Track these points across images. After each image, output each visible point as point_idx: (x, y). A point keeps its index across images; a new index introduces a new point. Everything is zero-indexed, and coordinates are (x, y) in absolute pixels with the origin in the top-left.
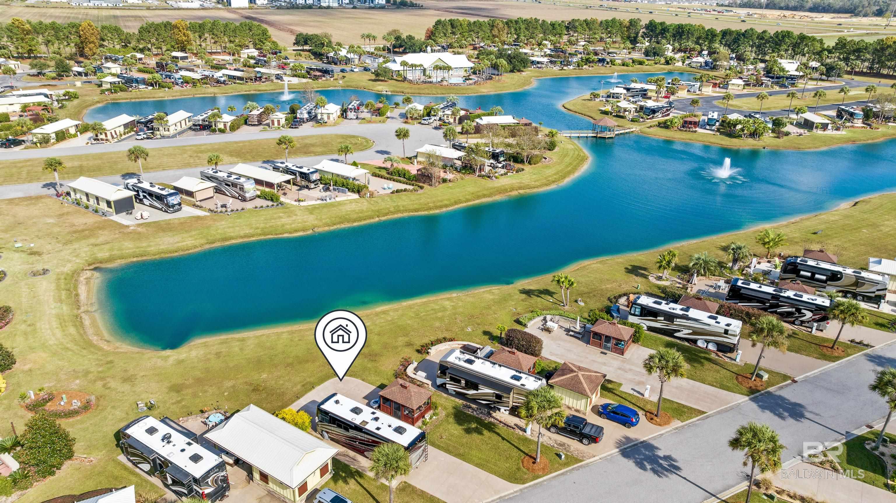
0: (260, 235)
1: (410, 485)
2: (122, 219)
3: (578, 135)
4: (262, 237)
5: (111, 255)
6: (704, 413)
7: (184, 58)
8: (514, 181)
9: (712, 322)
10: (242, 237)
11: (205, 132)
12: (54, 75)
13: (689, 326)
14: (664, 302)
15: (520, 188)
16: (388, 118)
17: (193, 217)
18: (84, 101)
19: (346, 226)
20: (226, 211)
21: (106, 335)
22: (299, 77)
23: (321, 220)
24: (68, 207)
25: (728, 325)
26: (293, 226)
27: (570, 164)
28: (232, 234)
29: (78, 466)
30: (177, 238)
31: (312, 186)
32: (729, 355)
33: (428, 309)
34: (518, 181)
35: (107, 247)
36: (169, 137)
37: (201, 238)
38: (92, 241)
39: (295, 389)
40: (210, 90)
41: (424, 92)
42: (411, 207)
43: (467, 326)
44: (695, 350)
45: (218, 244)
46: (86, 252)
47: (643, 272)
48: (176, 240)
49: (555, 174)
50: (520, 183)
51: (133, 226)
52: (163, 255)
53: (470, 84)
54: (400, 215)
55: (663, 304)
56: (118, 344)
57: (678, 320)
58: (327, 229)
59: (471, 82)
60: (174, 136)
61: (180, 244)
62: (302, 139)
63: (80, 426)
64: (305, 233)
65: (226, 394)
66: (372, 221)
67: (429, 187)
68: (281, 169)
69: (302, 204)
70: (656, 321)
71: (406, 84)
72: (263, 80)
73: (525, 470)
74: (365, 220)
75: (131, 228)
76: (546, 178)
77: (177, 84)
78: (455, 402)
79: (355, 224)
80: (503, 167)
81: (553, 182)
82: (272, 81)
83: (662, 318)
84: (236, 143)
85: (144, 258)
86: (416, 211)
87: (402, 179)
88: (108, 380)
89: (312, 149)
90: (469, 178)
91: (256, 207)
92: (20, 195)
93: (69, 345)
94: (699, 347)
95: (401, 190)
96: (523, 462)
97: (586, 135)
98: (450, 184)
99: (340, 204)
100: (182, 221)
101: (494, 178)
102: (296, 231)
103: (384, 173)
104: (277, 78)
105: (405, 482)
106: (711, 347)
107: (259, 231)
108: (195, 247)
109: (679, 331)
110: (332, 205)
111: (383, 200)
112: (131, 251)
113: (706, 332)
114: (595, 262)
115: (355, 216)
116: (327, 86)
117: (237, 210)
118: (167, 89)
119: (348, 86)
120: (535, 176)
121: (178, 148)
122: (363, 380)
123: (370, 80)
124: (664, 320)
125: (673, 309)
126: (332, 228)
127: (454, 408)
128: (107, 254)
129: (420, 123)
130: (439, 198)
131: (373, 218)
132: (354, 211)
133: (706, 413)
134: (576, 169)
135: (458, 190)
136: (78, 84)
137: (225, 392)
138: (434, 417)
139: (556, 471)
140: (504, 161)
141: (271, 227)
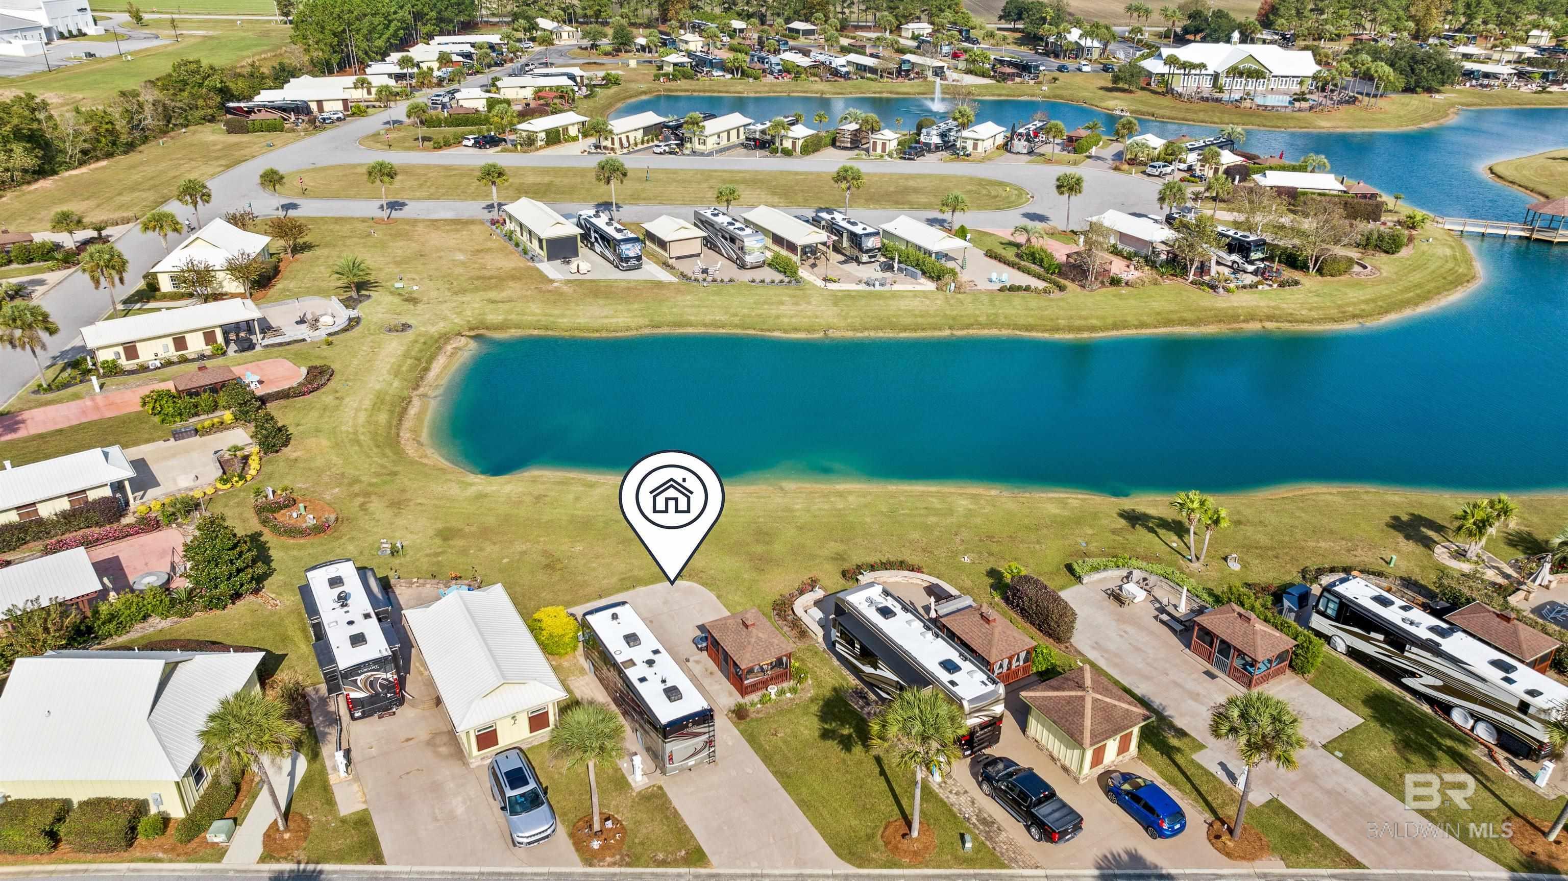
0: (736, 326)
1: (664, 795)
2: (552, 270)
3: (1482, 230)
4: (738, 331)
5: (506, 320)
6: (1359, 865)
7: (807, 33)
8: (1262, 304)
9: (1496, 675)
10: (705, 325)
11: (758, 152)
12: (609, 48)
13: (1438, 671)
14: (1399, 602)
15: (1270, 318)
16: (1089, 157)
17: (652, 282)
18: (626, 90)
19: (887, 335)
20: (704, 280)
21: (424, 436)
22: (976, 74)
23: (845, 318)
24: (497, 241)
25: (1533, 693)
26: (794, 320)
27: (1419, 286)
28: (693, 318)
29: (256, 607)
30: (607, 311)
31: (865, 258)
32: (1524, 763)
33: (918, 505)
34: (1273, 304)
35: (507, 306)
36: (702, 154)
37: (643, 316)
38: (493, 295)
39: (606, 581)
40: (817, 87)
41: (1195, 116)
42: (1022, 321)
43: (965, 552)
44: (1437, 728)
45: (665, 330)
46: (474, 309)
47: (1431, 533)
48: (605, 313)
49: (1366, 302)
50: (1277, 308)
51: (561, 281)
52: (577, 334)
53: (1300, 110)
54: (994, 332)
55: (1394, 608)
56: (430, 451)
57: (1414, 649)
58: (850, 334)
59: (1304, 105)
60: (710, 154)
61: (606, 321)
62: (907, 179)
63: (295, 553)
64: (810, 336)
65: (505, 561)
66: (937, 334)
67: (1079, 289)
68: (823, 223)
69: (832, 286)
70: (1367, 640)
71: (1167, 101)
72: (912, 76)
73: (880, 842)
74: (924, 329)
75: (555, 284)
76: (1340, 306)
77: (772, 73)
78: (844, 679)
79: (903, 335)
80: (1255, 273)
81: (1354, 316)
82: (925, 78)
83: (1381, 637)
84: (797, 173)
85: (550, 333)
86: (1027, 330)
87: (1033, 267)
88: (373, 497)
89: (913, 198)
90: (1170, 284)
91: (753, 281)
92: (449, 215)
93: (362, 437)
94: (1453, 723)
95: (1019, 288)
96: (886, 828)
97: (1503, 232)
98: (1124, 291)
99: (895, 295)
100: (632, 285)
101: (1221, 290)
102: (796, 330)
103: (1010, 254)
104: (936, 75)
105: (660, 788)
106: (1482, 731)
107: (736, 320)
108: (628, 329)
109: (1413, 675)
110: (880, 296)
111: (975, 300)
112: (535, 318)
113: (1475, 695)
114: (1334, 491)
115: (908, 320)
116: (1017, 92)
117: (722, 281)
118: (751, 80)
119: (1055, 97)
120: (1316, 299)
121: (702, 172)
122: (719, 597)
123: (1102, 88)
124: (1385, 642)
125: (1412, 623)
126: (859, 335)
127: (835, 689)
128: (501, 318)
129: (1144, 172)
130: (1084, 313)
131: (940, 329)
132: (909, 311)
133: (1364, 867)
134: (1427, 299)
135: (1132, 302)
136: (633, 63)
137: (507, 557)
138: (788, 695)
139: (938, 867)
140: (1262, 260)
141: (760, 316)
